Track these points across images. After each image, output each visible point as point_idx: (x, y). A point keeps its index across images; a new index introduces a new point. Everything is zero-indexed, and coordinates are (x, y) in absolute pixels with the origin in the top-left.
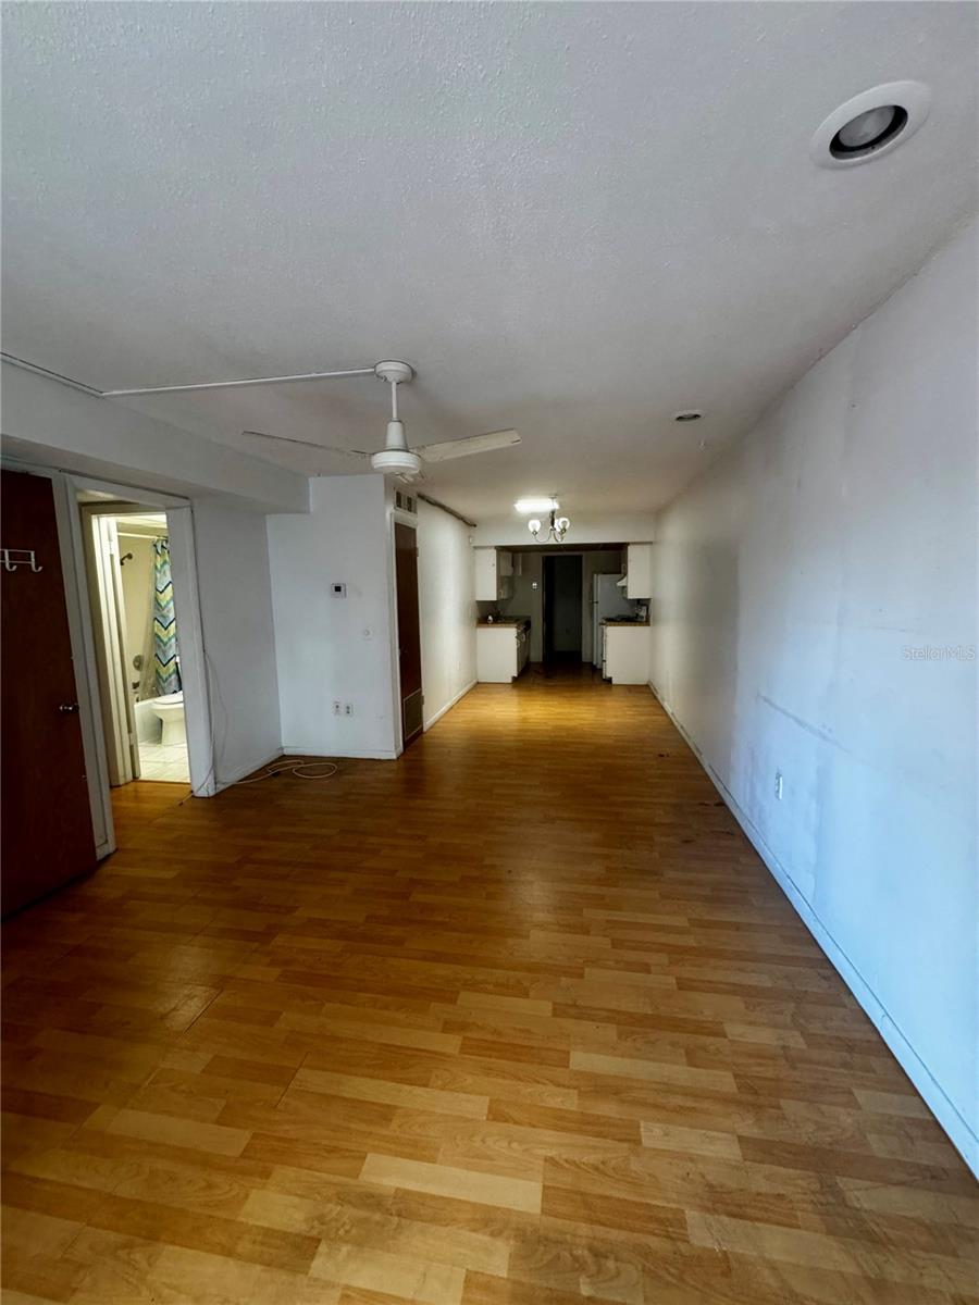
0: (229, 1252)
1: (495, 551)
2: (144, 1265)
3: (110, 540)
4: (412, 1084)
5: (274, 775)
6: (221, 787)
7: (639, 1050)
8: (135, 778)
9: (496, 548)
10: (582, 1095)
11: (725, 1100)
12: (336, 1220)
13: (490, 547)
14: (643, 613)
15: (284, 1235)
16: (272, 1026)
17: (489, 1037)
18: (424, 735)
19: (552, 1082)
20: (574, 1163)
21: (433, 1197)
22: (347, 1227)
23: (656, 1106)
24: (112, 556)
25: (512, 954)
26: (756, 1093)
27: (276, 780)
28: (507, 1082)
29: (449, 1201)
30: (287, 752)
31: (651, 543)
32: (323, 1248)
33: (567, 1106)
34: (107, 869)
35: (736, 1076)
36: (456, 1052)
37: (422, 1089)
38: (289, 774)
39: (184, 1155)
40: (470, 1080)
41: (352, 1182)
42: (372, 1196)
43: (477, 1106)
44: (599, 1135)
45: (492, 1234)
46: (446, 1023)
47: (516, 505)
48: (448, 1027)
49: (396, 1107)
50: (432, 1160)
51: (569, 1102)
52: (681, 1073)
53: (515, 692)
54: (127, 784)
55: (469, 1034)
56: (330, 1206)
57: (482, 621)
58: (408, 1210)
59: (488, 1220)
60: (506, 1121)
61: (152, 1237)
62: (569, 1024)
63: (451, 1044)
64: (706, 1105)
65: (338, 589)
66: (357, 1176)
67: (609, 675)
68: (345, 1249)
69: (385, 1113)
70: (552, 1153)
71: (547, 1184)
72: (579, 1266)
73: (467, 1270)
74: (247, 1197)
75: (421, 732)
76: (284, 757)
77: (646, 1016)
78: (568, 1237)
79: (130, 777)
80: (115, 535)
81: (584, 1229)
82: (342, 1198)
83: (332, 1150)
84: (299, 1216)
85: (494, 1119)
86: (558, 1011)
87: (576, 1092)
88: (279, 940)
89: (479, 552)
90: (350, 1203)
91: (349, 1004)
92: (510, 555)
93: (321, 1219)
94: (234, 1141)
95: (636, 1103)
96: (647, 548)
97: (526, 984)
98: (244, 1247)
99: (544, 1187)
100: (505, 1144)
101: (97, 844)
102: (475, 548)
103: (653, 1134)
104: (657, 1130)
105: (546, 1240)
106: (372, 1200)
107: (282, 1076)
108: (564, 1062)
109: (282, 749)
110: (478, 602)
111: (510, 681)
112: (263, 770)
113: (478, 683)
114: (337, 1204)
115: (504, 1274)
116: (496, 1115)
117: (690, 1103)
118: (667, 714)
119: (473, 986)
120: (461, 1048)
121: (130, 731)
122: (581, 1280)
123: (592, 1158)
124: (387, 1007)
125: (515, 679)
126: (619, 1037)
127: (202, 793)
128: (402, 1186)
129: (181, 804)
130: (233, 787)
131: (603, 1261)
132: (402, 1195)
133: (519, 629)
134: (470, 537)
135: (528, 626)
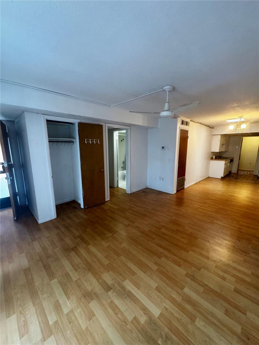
0: (98, 281)
1: (220, 136)
2: (86, 273)
3: (117, 136)
4: (142, 271)
5: (143, 192)
6: (131, 192)
7: (208, 299)
8: (118, 187)
9: (221, 135)
10: (183, 299)
11: (234, 333)
12: (116, 287)
13: (218, 135)
15: (107, 284)
16: (121, 244)
17: (165, 271)
18: (185, 189)
19: (176, 290)
20: (172, 313)
21: (135, 296)
22: (117, 290)
23: (205, 317)
24: (117, 140)
25: (181, 254)
26: (249, 339)
27: (144, 193)
28: (164, 284)
29: (138, 300)
30: (148, 187)
32: (112, 291)
33: (177, 299)
34: (107, 203)
35: (242, 329)
36: (155, 270)
37: (144, 273)
38: (146, 192)
39: (98, 260)
40: (155, 278)
41: (121, 282)
42: (123, 287)
43: (154, 285)
44: (183, 312)
45: (144, 313)
46: (156, 262)
48: (156, 263)
49: (136, 274)
50: (139, 289)
51: (179, 299)
52: (220, 314)
53: (222, 182)
54: (116, 187)
55: (160, 268)
56: (116, 284)
58: (129, 296)
59: (145, 310)
60: (159, 292)
61: (89, 270)
62: (188, 280)
63: (155, 267)
64: (224, 329)
65: (163, 148)
66: (123, 282)
68: (115, 294)
69: (134, 274)
70: (167, 307)
71: (162, 312)
72: (161, 336)
73: (135, 316)
74: (104, 273)
75: (183, 188)
76: (147, 188)
77: (217, 292)
78: (162, 328)
79: (117, 186)
80: (118, 135)
81: (167, 330)
82: (119, 284)
83: (121, 274)
84: (110, 282)
85: (157, 290)
86: (187, 275)
87: (182, 297)
88: (129, 228)
89: (214, 136)
90: (119, 286)
91: (137, 247)
93: (114, 285)
94: (106, 262)
95: (199, 312)
97: (181, 264)
98: (100, 281)
99: (161, 313)
100: (156, 297)
101: (106, 198)
102: (213, 135)
103: (199, 323)
104: (202, 323)
105: (156, 324)
106: (123, 288)
107: (118, 255)
108: (182, 288)
109: (147, 186)
110: (212, 152)
111: (220, 178)
112: (141, 190)
113: (209, 177)
114: (117, 285)
115: (143, 323)
116: (157, 289)
117: (218, 323)
119: (167, 257)
120: (157, 270)
121: (117, 177)
122: (160, 339)
123: (177, 316)
124: (144, 252)
125: (223, 178)
126: (203, 292)
127: (127, 192)
128: (130, 290)
129: (123, 194)
130: (134, 193)
131: (168, 340)
132: (129, 292)
133: (226, 162)
134: (211, 132)
135: (232, 161)
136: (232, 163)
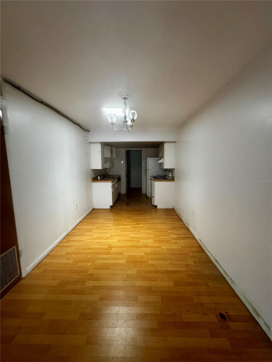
9: (100, 143)
13: (97, 143)
14: (170, 175)
31: (175, 142)
47: (102, 109)
57: (95, 179)
67: (155, 204)
75: (20, 278)
89: (92, 145)
92: (110, 148)
96: (173, 144)
102: (90, 143)
110: (92, 170)
111: (109, 208)
113: (93, 209)
118: (196, 240)
125: (111, 207)
133: (113, 183)
134: (86, 137)
135: (119, 179)
136: (119, 182)
